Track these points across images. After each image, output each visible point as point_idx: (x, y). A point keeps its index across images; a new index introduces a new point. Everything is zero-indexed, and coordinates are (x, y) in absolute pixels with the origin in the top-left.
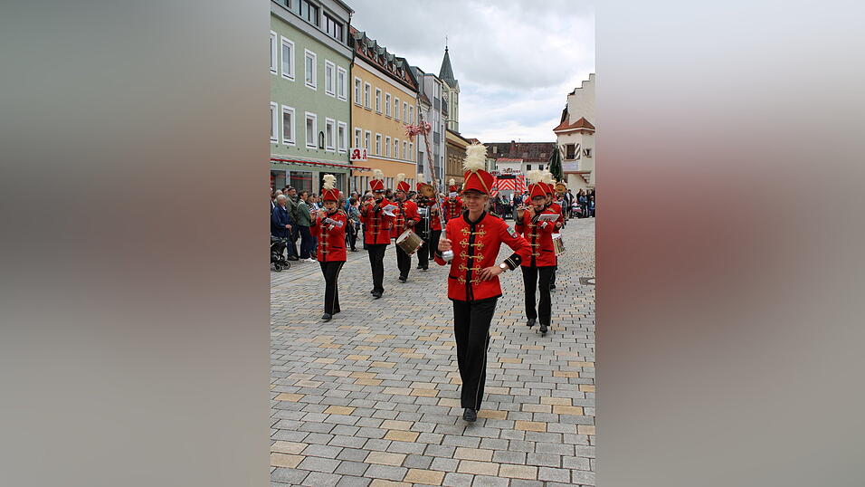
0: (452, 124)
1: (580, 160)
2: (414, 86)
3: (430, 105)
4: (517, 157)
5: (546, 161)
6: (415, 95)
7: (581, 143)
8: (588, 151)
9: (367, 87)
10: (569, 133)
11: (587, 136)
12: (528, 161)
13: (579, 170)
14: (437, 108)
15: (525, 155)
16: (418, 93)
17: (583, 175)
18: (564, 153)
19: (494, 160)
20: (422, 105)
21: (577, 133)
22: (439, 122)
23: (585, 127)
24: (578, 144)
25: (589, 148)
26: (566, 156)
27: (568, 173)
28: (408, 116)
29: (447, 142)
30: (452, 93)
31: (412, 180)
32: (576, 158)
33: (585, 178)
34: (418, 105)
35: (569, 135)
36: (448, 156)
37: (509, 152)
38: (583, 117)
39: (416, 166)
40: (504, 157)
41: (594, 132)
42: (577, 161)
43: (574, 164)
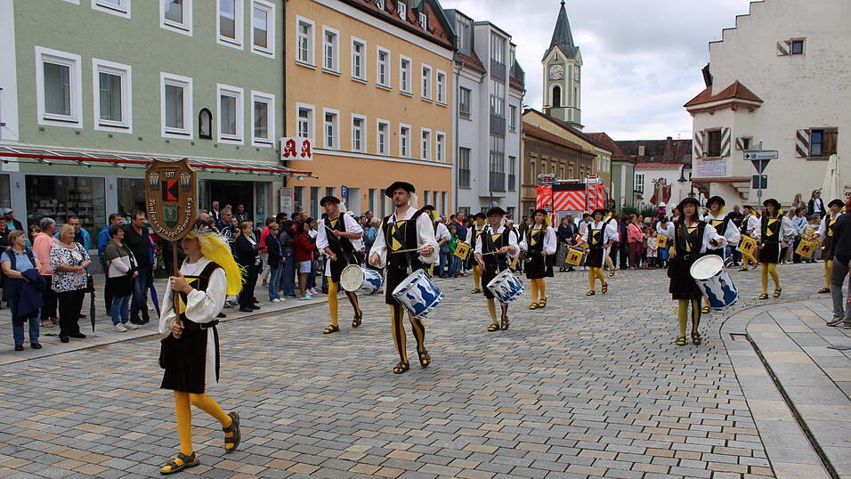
0: (570, 112)
1: (730, 160)
2: (449, 42)
3: (483, 72)
4: (674, 162)
6: (449, 55)
7: (731, 126)
8: (746, 141)
9: (331, 36)
10: (712, 111)
13: (729, 175)
14: (498, 75)
15: (687, 158)
16: (456, 50)
17: (736, 185)
18: (702, 146)
19: (633, 165)
20: (466, 72)
21: (725, 108)
22: (504, 101)
23: (739, 98)
24: (727, 129)
25: (747, 135)
26: (706, 150)
27: (709, 181)
28: (434, 88)
29: (527, 135)
30: (570, 67)
31: (444, 193)
32: (723, 154)
33: (740, 190)
34: (456, 71)
35: (712, 114)
36: (528, 156)
37: (663, 154)
38: (737, 81)
39: (454, 171)
40: (655, 161)
41: (759, 106)
42: (724, 158)
43: (720, 164)
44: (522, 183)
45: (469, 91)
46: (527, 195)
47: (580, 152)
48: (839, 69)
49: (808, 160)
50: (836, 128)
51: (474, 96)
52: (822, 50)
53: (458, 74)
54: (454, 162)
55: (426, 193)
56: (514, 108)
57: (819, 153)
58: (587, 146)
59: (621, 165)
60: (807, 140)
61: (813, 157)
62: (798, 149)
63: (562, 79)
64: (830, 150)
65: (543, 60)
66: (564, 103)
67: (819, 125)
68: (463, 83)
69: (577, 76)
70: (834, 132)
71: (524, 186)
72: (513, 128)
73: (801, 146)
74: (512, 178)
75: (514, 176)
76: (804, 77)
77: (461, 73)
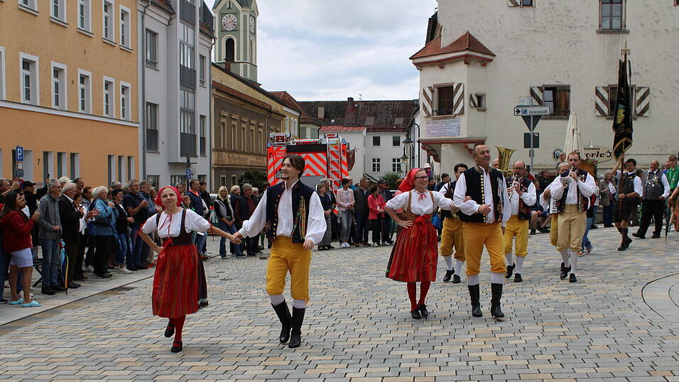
0: (245, 67)
1: (463, 120)
3: (171, 12)
4: (357, 124)
5: (404, 130)
7: (465, 82)
8: (480, 98)
10: (441, 64)
11: (477, 70)
12: (375, 130)
13: (464, 135)
14: (188, 19)
15: (370, 121)
17: (471, 146)
18: (431, 103)
19: (317, 128)
20: (153, 12)
21: (457, 62)
22: (193, 49)
23: (472, 51)
24: (460, 85)
25: (481, 92)
26: (436, 108)
27: (441, 142)
28: (117, 27)
29: (218, 90)
30: (245, 16)
31: (129, 158)
32: (457, 112)
34: (141, 9)
35: (442, 68)
36: (218, 116)
37: (344, 117)
38: (468, 33)
39: (140, 131)
40: (336, 124)
41: (491, 61)
42: (457, 117)
43: (452, 124)
44: (213, 147)
45: (154, 34)
46: (218, 161)
47: (270, 111)
48: (568, 25)
49: (542, 118)
50: (569, 86)
51: (161, 40)
52: (552, 3)
53: (144, 13)
54: (140, 120)
55: (110, 157)
56: (202, 57)
57: (553, 112)
58: (275, 106)
59: (305, 128)
60: (541, 98)
63: (236, 31)
64: (563, 108)
65: (215, 7)
66: (238, 58)
67: (552, 83)
68: (150, 24)
69: (253, 27)
70: (566, 90)
71: (216, 150)
72: (202, 82)
74: (203, 139)
75: (205, 138)
76: (535, 31)
77: (148, 12)
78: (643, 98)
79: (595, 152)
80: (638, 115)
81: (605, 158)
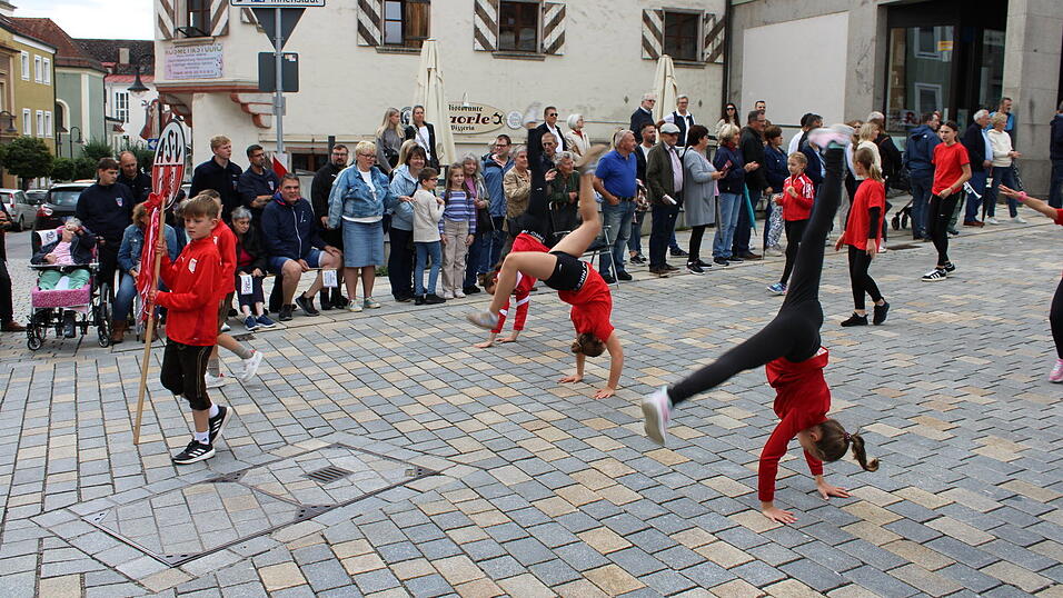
1: (228, 47)
13: (230, 76)
17: (244, 98)
18: (172, 14)
26: (182, 24)
27: (191, 90)
32: (216, 32)
33: (252, 108)
42: (218, 41)
43: (210, 55)
49: (379, 51)
57: (399, 40)
60: (378, 14)
61: (388, 47)
62: (361, 29)
64: (417, 33)
70: (423, 0)
73: (368, 23)
78: (555, 22)
79: (474, 114)
80: (547, 52)
81: (490, 126)
